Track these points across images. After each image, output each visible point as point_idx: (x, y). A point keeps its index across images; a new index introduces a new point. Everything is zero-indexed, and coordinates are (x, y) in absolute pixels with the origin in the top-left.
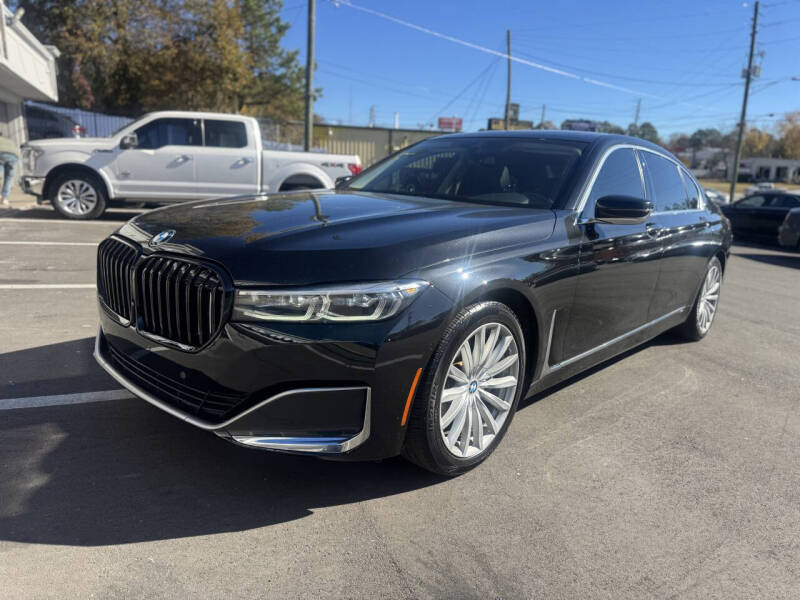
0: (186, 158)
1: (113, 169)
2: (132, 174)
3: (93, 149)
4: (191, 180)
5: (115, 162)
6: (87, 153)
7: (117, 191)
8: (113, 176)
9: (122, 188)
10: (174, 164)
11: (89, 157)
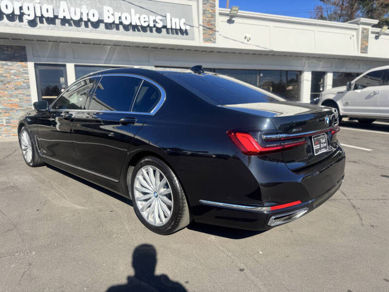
0: (375, 93)
1: (342, 101)
2: (349, 103)
3: (337, 92)
4: (377, 106)
5: (344, 98)
6: (334, 94)
7: (343, 112)
8: (342, 105)
9: (345, 110)
10: (369, 97)
11: (335, 96)
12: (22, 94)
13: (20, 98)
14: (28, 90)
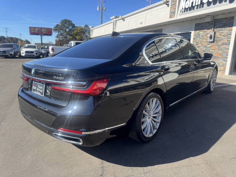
12: (224, 48)
13: (223, 50)
14: (228, 46)
